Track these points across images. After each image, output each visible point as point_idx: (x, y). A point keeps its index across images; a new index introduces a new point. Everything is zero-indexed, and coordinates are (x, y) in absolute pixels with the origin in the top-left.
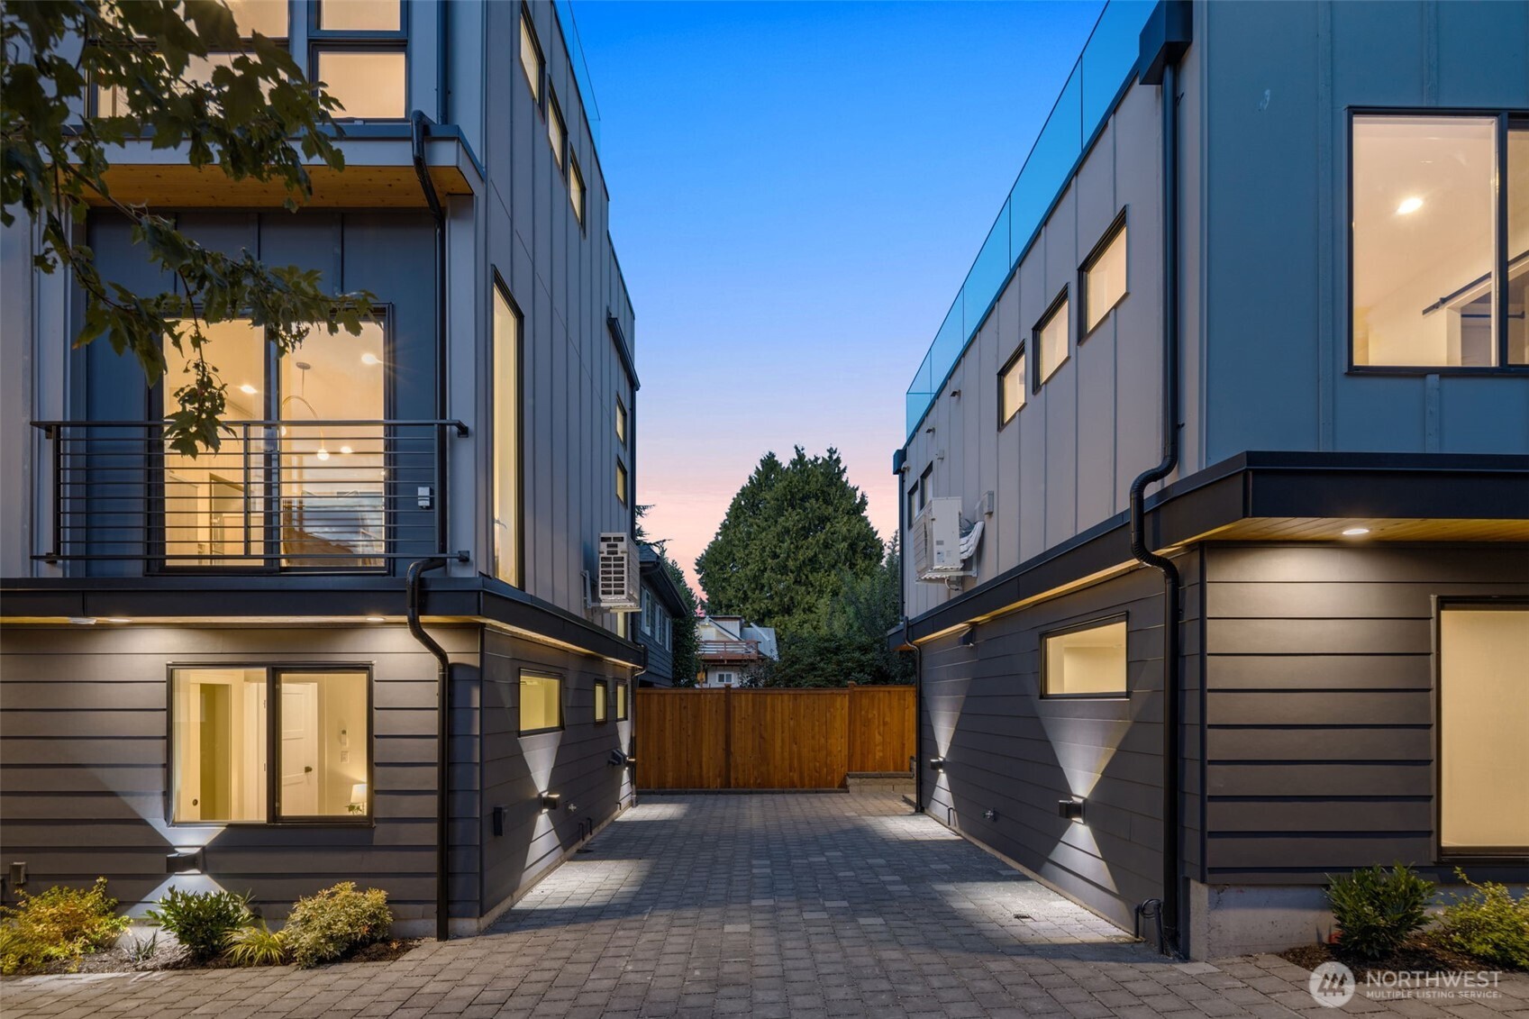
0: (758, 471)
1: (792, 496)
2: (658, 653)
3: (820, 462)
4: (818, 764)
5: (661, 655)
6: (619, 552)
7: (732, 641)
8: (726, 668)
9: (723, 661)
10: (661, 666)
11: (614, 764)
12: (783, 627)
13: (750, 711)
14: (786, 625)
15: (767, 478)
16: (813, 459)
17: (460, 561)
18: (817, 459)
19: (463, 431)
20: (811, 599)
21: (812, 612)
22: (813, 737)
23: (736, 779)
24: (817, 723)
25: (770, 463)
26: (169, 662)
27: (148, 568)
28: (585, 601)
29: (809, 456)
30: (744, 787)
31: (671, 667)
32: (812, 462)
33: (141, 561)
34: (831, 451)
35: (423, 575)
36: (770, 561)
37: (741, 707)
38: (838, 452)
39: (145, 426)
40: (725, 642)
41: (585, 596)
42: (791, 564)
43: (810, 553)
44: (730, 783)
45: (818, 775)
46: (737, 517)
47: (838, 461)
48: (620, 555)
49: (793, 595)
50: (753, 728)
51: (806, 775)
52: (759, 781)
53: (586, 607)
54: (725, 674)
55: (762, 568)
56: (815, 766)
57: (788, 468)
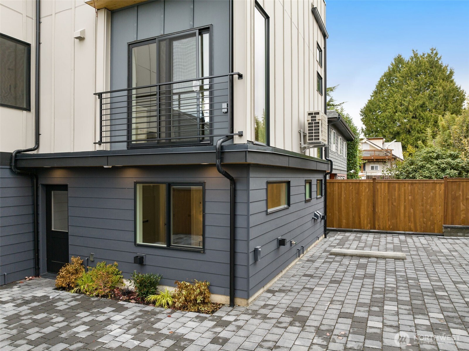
0: (392, 64)
1: (411, 73)
2: (339, 159)
3: (426, 56)
4: (425, 219)
5: (341, 160)
6: (317, 120)
7: (378, 150)
8: (375, 163)
9: (373, 160)
10: (340, 165)
11: (315, 219)
12: (406, 140)
13: (386, 191)
14: (408, 139)
15: (398, 67)
16: (422, 55)
17: (239, 136)
18: (424, 55)
19: (240, 76)
20: (421, 126)
21: (422, 133)
22: (422, 205)
23: (379, 225)
24: (425, 198)
25: (399, 60)
26: (135, 181)
27: (128, 145)
28: (301, 144)
29: (420, 54)
30: (383, 230)
31: (346, 165)
32: (421, 57)
33: (126, 143)
34: (432, 50)
35: (223, 144)
36: (399, 107)
37: (381, 189)
38: (436, 49)
39: (127, 90)
40: (374, 150)
41: (301, 142)
42: (411, 108)
43: (421, 102)
44: (375, 227)
45: (425, 225)
46: (381, 87)
47: (436, 54)
48: (317, 121)
49: (411, 124)
50: (389, 200)
51: (418, 225)
52: (391, 227)
53: (300, 147)
54: (374, 165)
55: (395, 111)
56: (423, 221)
57: (409, 61)
